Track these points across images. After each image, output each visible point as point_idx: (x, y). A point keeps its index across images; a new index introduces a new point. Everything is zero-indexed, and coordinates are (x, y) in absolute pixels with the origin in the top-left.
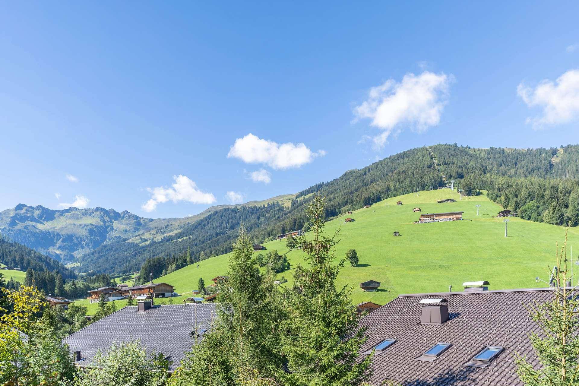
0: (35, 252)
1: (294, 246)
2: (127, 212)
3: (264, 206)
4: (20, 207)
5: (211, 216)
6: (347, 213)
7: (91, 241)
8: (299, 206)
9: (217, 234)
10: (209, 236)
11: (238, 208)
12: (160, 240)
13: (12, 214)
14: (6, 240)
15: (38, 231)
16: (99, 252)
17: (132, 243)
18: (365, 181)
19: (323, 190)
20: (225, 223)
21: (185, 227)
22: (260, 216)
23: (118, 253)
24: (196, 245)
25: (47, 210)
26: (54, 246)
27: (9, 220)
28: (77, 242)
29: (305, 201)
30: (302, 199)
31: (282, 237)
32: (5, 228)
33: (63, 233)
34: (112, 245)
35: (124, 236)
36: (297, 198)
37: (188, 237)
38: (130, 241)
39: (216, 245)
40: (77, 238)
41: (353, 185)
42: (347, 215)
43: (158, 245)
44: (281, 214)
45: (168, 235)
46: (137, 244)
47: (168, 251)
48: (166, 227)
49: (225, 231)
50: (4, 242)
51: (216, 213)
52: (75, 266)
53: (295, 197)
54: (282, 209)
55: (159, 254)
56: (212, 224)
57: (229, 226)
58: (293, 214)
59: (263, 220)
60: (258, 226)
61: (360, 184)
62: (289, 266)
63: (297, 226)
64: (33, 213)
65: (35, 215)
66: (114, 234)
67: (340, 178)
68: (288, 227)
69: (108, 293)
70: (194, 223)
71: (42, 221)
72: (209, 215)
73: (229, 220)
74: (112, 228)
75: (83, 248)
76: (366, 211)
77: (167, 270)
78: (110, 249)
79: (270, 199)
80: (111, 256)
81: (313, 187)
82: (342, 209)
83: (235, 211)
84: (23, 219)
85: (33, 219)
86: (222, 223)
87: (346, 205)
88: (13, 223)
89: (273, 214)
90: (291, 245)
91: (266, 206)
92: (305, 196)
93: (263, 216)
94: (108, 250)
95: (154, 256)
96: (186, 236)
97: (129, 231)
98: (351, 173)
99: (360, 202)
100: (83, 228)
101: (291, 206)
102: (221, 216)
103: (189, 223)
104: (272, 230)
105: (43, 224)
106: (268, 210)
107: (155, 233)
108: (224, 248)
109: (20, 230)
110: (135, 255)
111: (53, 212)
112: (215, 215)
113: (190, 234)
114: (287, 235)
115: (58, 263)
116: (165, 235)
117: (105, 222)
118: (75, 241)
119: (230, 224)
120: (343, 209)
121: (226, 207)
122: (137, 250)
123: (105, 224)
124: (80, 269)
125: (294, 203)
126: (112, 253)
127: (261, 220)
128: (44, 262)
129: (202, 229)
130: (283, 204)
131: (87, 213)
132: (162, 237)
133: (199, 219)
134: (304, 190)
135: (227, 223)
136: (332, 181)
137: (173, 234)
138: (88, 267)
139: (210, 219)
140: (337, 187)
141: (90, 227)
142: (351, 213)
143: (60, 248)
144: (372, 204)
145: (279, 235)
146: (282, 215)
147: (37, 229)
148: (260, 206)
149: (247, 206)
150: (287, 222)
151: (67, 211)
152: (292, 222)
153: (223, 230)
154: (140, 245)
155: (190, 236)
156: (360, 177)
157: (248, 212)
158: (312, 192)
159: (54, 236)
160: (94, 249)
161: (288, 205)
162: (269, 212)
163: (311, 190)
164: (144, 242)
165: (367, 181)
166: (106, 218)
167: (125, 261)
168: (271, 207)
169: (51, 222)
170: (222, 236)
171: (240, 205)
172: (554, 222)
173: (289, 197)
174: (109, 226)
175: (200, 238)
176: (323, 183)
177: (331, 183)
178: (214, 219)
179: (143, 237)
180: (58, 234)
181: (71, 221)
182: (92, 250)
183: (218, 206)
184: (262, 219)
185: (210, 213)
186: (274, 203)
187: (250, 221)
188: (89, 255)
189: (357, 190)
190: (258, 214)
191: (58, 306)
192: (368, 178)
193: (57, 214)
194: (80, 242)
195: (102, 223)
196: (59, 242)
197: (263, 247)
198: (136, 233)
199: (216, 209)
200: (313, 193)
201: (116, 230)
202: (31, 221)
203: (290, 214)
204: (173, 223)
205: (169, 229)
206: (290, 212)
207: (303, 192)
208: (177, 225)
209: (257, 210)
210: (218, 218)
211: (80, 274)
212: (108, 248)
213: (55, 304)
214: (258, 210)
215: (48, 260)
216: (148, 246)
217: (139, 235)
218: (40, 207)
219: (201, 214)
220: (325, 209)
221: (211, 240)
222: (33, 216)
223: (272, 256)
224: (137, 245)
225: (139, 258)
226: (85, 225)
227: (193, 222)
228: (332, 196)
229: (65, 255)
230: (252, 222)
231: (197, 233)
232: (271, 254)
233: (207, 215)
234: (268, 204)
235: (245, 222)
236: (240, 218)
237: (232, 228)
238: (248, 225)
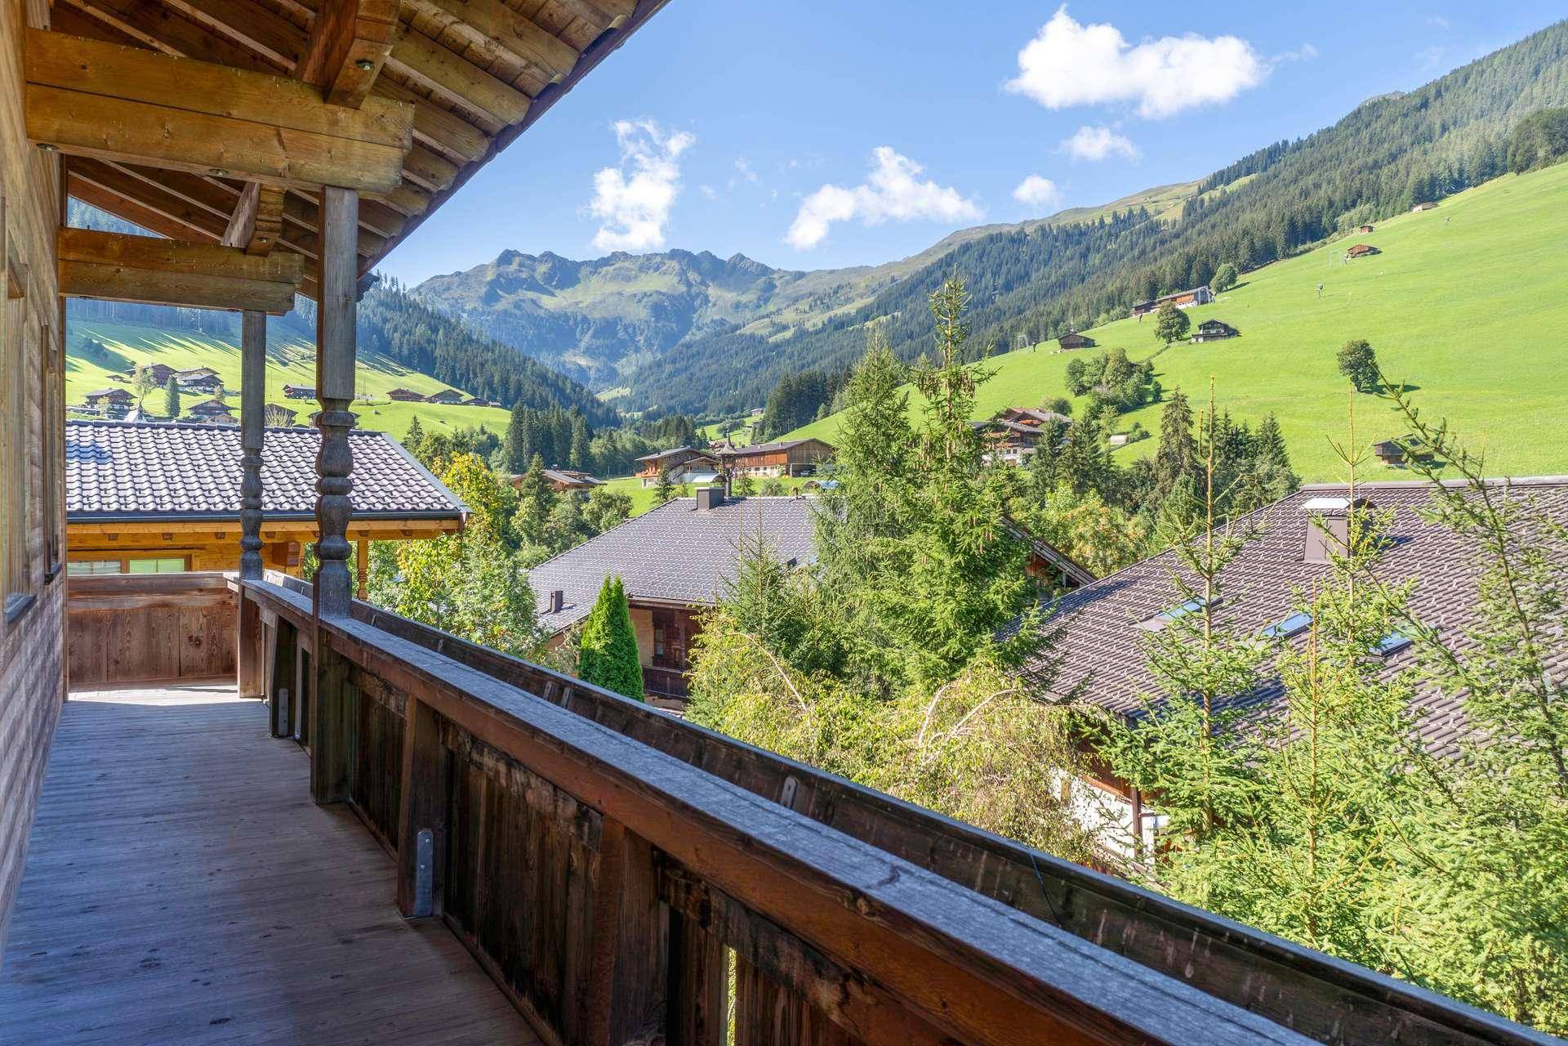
0: (534, 364)
1: (1177, 334)
2: (743, 258)
3: (1102, 221)
4: (507, 257)
5: (952, 258)
6: (1357, 229)
7: (657, 333)
8: (1206, 216)
11: (1028, 230)
12: (820, 326)
13: (490, 276)
14: (475, 337)
15: (542, 313)
16: (674, 361)
17: (752, 336)
18: (1422, 128)
19: (1282, 163)
20: (990, 275)
21: (883, 290)
22: (1088, 249)
23: (717, 361)
24: (911, 336)
25: (563, 261)
26: (575, 346)
27: (484, 290)
28: (626, 337)
29: (1224, 202)
30: (1216, 194)
31: (1147, 308)
32: (475, 308)
33: (596, 315)
34: (704, 342)
35: (732, 320)
36: (1201, 192)
37: (889, 317)
38: (747, 330)
40: (626, 328)
41: (1382, 142)
42: (1358, 237)
43: (813, 340)
44: (1150, 241)
45: (839, 311)
46: (762, 337)
47: (839, 355)
48: (836, 292)
49: (990, 297)
50: (471, 340)
51: (966, 248)
52: (619, 395)
53: (1195, 189)
54: (1153, 228)
55: (814, 362)
57: (1001, 281)
58: (1187, 241)
59: (1097, 262)
60: (1083, 280)
61: (1407, 139)
62: (1158, 391)
63: (1194, 276)
64: (534, 271)
65: (538, 276)
66: (710, 315)
67: (1340, 123)
68: (1168, 279)
69: (682, 464)
70: (906, 278)
71: (551, 289)
72: (946, 256)
73: (1000, 265)
74: (706, 300)
75: (637, 350)
76: (1422, 221)
77: (830, 405)
78: (698, 353)
79: (1120, 202)
80: (701, 370)
81: (1252, 157)
82: (1340, 219)
83: (1019, 239)
84: (512, 284)
85: (533, 286)
86: (982, 275)
87: (1354, 205)
88: (491, 297)
89: (1128, 243)
90: (1171, 333)
91: (1108, 220)
92: (1228, 183)
93: (1098, 251)
94: (693, 356)
95: (803, 367)
96: (886, 314)
97: (746, 306)
98: (1375, 108)
99: (1401, 193)
100: (640, 301)
101: (1183, 216)
102: (981, 257)
103: (893, 280)
104: (1121, 290)
105: (553, 295)
106: (1113, 231)
107: (807, 308)
109: (506, 311)
110: (756, 367)
111: (577, 266)
112: (964, 253)
113: (896, 308)
114: (1160, 302)
115: (582, 389)
116: (831, 314)
117: (689, 285)
118: (621, 334)
119: (1003, 277)
120: (1343, 218)
121: (995, 232)
122: (762, 352)
123: (689, 290)
124: (629, 404)
125: (1190, 208)
126: (702, 362)
127: (1090, 263)
128: (551, 385)
129: (927, 293)
130: (1160, 213)
131: (649, 263)
132: (825, 317)
133: (920, 267)
134: (1225, 166)
135: (995, 274)
136: (1315, 134)
137: (851, 309)
138: (647, 398)
139: (949, 265)
140: (1329, 153)
141: (655, 297)
142: (1371, 229)
143: (589, 352)
144: (1441, 198)
145: (1140, 303)
146: (1155, 243)
147: (541, 307)
148: (1090, 223)
149: (1054, 226)
150: (1167, 266)
151: (605, 262)
152: (1181, 264)
153: (984, 293)
154: (771, 340)
155: (896, 314)
156: (1405, 115)
157: (1056, 240)
158: (1248, 174)
159: (576, 324)
160: (663, 350)
161: (1172, 214)
162: (1117, 237)
163: (1246, 166)
164: (779, 331)
165: (1430, 128)
166: (693, 276)
167: (733, 381)
168: (1122, 223)
169: (571, 289)
170: (979, 310)
171: (1033, 222)
173: (1178, 191)
174: (698, 295)
175: (922, 318)
176: (1285, 143)
177: (1312, 142)
178: (961, 264)
179: (777, 319)
180: (585, 319)
181: (612, 287)
182: (659, 356)
183: (971, 229)
184: (1095, 259)
185: (950, 251)
186: (1131, 212)
187: (1060, 268)
188: (650, 368)
189: (1393, 158)
190: (1083, 245)
191: (571, 492)
192: (1434, 116)
193: (584, 271)
194: (632, 339)
195: (683, 288)
196: (587, 338)
197: (1087, 340)
198: (763, 311)
199: (967, 239)
200: (1253, 176)
201: (714, 305)
202: (528, 289)
203: (1176, 242)
204: (854, 280)
205: (842, 298)
206: (1177, 236)
207: (1222, 173)
208: (863, 285)
209: (1082, 234)
210: (973, 263)
211: (628, 416)
212: (695, 349)
213: (565, 488)
214: (1085, 234)
215: (560, 383)
216: (788, 342)
217: (768, 316)
218: (548, 256)
219: (927, 253)
220: (1286, 222)
222: (532, 277)
223: (1111, 364)
224: (762, 339)
225: (765, 373)
226: (645, 295)
227: (904, 275)
228: (1310, 180)
229: (598, 370)
230: (1065, 269)
231: (913, 305)
232: (1107, 360)
233: (941, 255)
234: (1115, 214)
235: (1047, 269)
236: (1032, 259)
237: (1008, 287)
238: (1053, 279)
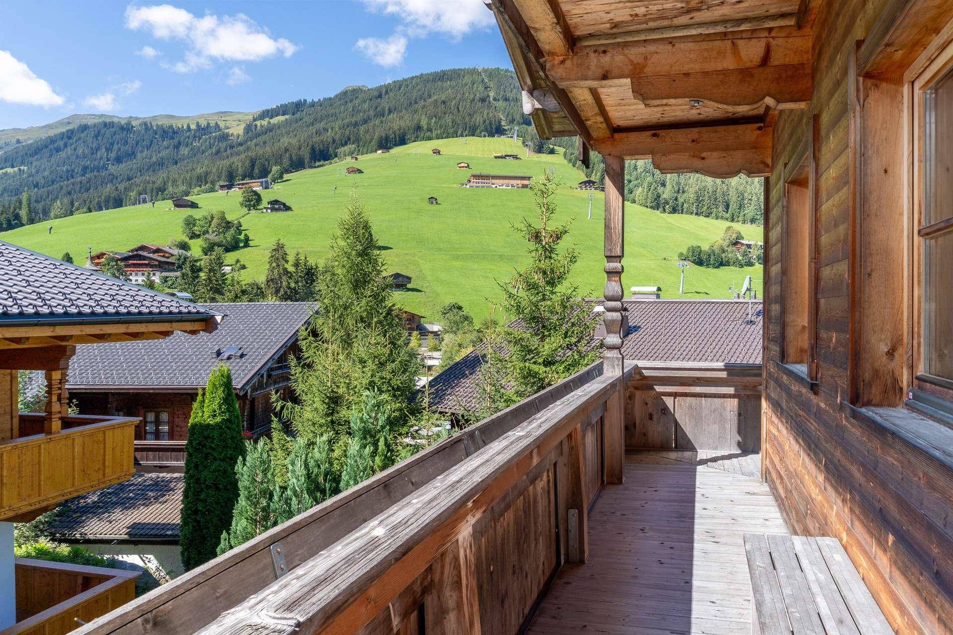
1: (254, 206)
3: (189, 126)
5: (72, 133)
6: (349, 159)
8: (259, 135)
9: (85, 168)
10: (68, 171)
11: (134, 123)
18: (379, 109)
19: (304, 112)
20: (104, 150)
21: (9, 148)
22: (179, 143)
29: (270, 129)
30: (265, 123)
31: (230, 187)
36: (255, 120)
37: (16, 169)
39: (83, 190)
41: (358, 111)
42: (349, 161)
44: (223, 145)
49: (104, 164)
51: (84, 128)
53: (251, 117)
54: (225, 137)
56: (75, 149)
57: (113, 155)
58: (248, 149)
59: (186, 152)
60: (176, 163)
61: (372, 113)
62: (247, 240)
63: (256, 171)
67: (336, 96)
68: (240, 171)
70: (31, 142)
72: (66, 131)
73: (112, 144)
76: (382, 159)
79: (201, 116)
81: (286, 105)
82: (339, 150)
83: (127, 128)
86: (98, 149)
87: (346, 144)
89: (207, 143)
90: (250, 205)
91: (193, 127)
92: (271, 118)
93: (187, 146)
96: (13, 167)
98: (355, 92)
99: (371, 142)
101: (244, 133)
102: (96, 136)
103: (18, 142)
104: (207, 174)
106: (197, 134)
108: (103, 197)
112: (82, 132)
113: (23, 163)
114: (239, 185)
119: (114, 153)
120: (341, 150)
121: (108, 120)
125: (248, 128)
127: (182, 152)
129: (51, 156)
130: (228, 128)
133: (43, 135)
134: (269, 107)
135: (107, 150)
136: (322, 99)
139: (69, 138)
140: (331, 112)
142: (356, 159)
144: (391, 148)
145: (222, 183)
146: (226, 147)
148: (180, 126)
149: (154, 124)
150: (239, 162)
152: (247, 163)
153: (99, 162)
155: (22, 168)
156: (371, 100)
157: (156, 134)
158: (284, 114)
161: (237, 130)
162: (200, 139)
163: (282, 110)
165: (383, 109)
168: (203, 130)
170: (95, 173)
171: (137, 118)
172: (648, 204)
173: (239, 117)
175: (46, 173)
176: (305, 101)
177: (320, 104)
178: (80, 138)
183: (88, 115)
184: (184, 151)
185: (70, 127)
186: (208, 124)
187: (159, 152)
189: (365, 121)
190: (176, 141)
192: (385, 104)
197: (191, 203)
199: (84, 122)
200: (287, 117)
203: (241, 148)
206: (241, 144)
207: (268, 111)
209: (174, 132)
210: (89, 140)
214: (177, 133)
219: (49, 127)
220: (309, 147)
221: (72, 180)
223: (215, 221)
227: (29, 140)
228: (322, 125)
230: (163, 154)
231: (38, 163)
232: (212, 218)
233: (64, 130)
234: (198, 123)
235: (149, 152)
236: (137, 144)
237: (119, 160)
238: (154, 159)
